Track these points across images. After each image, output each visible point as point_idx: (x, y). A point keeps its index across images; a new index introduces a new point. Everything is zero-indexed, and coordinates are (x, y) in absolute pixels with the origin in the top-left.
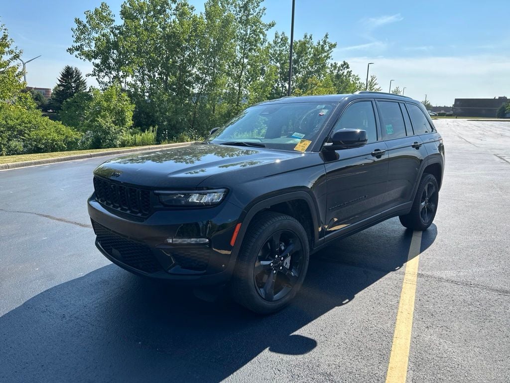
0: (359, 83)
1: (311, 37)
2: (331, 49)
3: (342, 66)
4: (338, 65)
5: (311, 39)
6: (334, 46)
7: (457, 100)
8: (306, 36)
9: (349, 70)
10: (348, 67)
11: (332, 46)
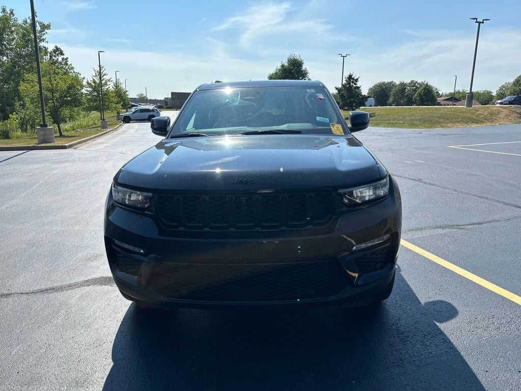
0: (74, 72)
1: (12, 13)
2: (44, 31)
3: (55, 51)
4: (49, 50)
5: (13, 15)
6: (48, 27)
7: (172, 94)
8: (4, 10)
9: (65, 57)
10: (62, 54)
11: (45, 27)
